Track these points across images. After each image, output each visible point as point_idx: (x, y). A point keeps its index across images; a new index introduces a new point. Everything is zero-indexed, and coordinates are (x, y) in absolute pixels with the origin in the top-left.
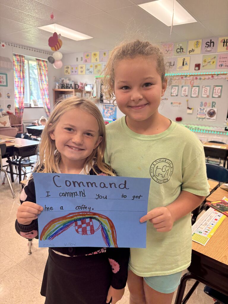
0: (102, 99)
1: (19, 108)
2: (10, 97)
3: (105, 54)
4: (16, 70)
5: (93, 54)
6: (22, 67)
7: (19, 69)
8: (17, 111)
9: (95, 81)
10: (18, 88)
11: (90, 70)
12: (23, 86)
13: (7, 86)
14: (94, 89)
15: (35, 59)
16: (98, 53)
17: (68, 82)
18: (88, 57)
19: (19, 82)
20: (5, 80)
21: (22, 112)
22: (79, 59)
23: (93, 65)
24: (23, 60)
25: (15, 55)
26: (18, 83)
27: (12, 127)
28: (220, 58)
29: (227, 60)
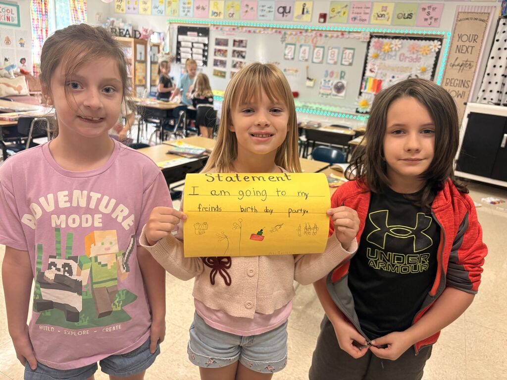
0: (179, 57)
2: (24, 46)
8: (37, 70)
9: (168, 28)
10: (37, 30)
11: (159, 9)
12: (46, 28)
13: (18, 25)
14: (165, 41)
17: (122, 25)
19: (39, 21)
20: (15, 15)
27: (31, 95)
28: (353, 8)
29: (362, 11)
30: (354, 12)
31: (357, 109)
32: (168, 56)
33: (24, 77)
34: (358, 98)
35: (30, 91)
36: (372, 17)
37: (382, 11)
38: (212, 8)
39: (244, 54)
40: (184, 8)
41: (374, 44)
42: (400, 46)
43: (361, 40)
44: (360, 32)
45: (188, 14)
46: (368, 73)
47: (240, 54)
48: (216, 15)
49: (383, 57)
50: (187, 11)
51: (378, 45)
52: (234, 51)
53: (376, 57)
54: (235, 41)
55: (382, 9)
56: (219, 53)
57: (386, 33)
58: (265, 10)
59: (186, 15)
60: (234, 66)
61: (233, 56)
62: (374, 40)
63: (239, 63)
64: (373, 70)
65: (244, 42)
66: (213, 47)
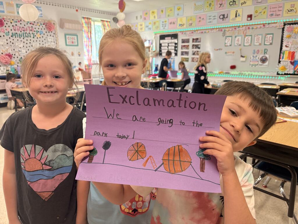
0: (161, 53)
1: (88, 65)
2: (81, 56)
3: (162, 11)
4: (85, 31)
5: (151, 12)
6: (89, 28)
7: (87, 30)
8: (87, 68)
9: (154, 37)
10: (87, 47)
11: (149, 27)
12: (91, 45)
13: (78, 45)
14: (153, 44)
15: (100, 20)
16: (156, 11)
18: (147, 15)
20: (76, 41)
21: (91, 68)
22: (139, 18)
23: (151, 22)
24: (90, 22)
25: (84, 18)
26: (87, 43)
27: (84, 81)
28: (270, 8)
29: (277, 9)
30: (271, 11)
31: (278, 72)
32: (155, 53)
33: (80, 72)
34: (278, 65)
35: (83, 79)
36: (284, 12)
37: (291, 7)
38: (179, 22)
39: (199, 46)
40: (163, 24)
41: (287, 29)
43: (277, 28)
44: (277, 23)
45: (165, 28)
46: (284, 48)
47: (197, 46)
48: (181, 26)
49: (294, 37)
50: (164, 26)
51: (290, 29)
52: (193, 45)
53: (289, 37)
54: (193, 39)
55: (291, 6)
56: (184, 47)
57: (295, 21)
58: (211, 19)
59: (164, 28)
60: (194, 54)
61: (193, 48)
62: (286, 27)
63: (196, 52)
64: (287, 46)
65: (199, 39)
66: (180, 44)
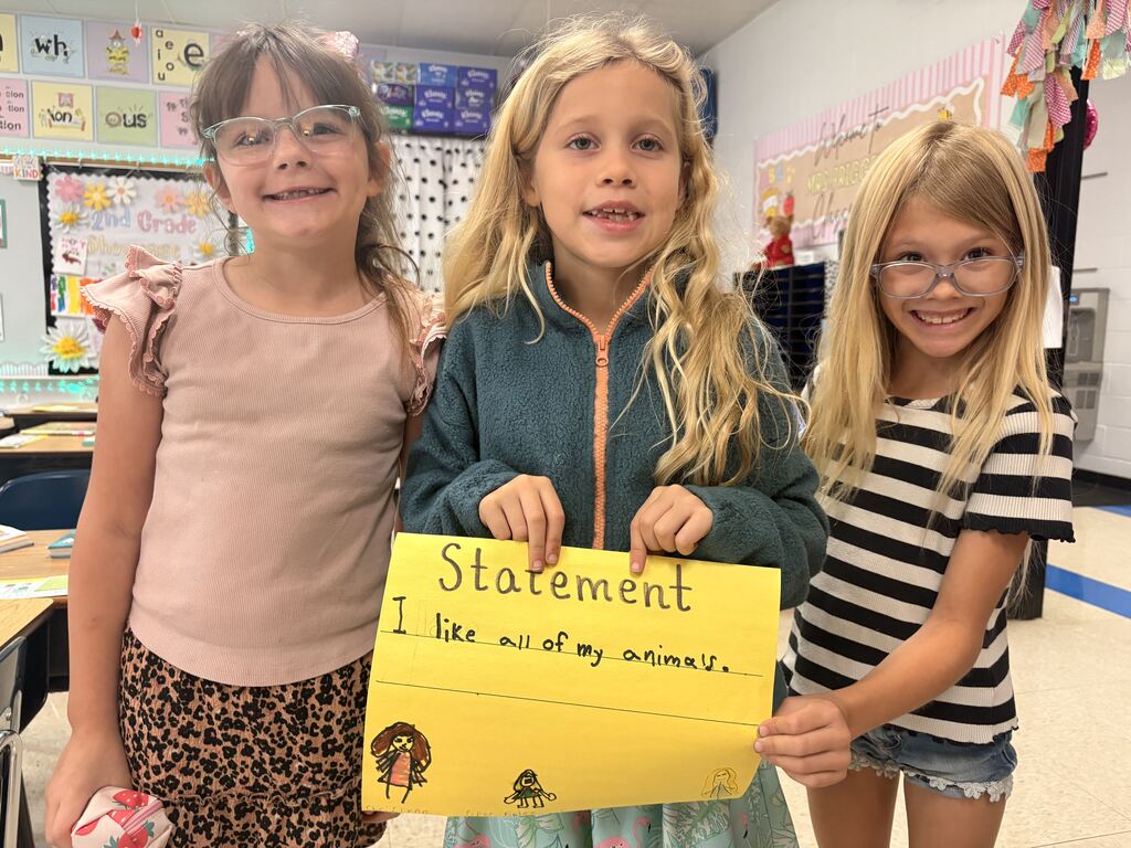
36: (37, 120)
37: (61, 105)
41: (58, 188)
42: (133, 194)
43: (15, 178)
44: (10, 157)
49: (92, 222)
51: (69, 190)
53: (73, 222)
55: (60, 100)
57: (83, 161)
62: (54, 178)
64: (71, 255)
